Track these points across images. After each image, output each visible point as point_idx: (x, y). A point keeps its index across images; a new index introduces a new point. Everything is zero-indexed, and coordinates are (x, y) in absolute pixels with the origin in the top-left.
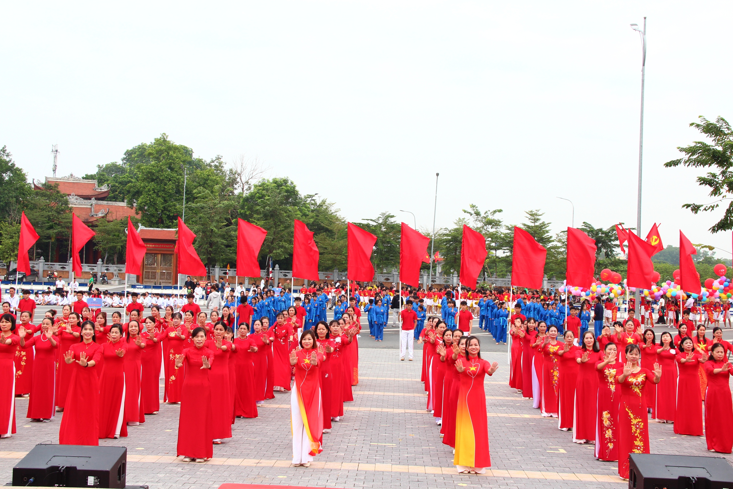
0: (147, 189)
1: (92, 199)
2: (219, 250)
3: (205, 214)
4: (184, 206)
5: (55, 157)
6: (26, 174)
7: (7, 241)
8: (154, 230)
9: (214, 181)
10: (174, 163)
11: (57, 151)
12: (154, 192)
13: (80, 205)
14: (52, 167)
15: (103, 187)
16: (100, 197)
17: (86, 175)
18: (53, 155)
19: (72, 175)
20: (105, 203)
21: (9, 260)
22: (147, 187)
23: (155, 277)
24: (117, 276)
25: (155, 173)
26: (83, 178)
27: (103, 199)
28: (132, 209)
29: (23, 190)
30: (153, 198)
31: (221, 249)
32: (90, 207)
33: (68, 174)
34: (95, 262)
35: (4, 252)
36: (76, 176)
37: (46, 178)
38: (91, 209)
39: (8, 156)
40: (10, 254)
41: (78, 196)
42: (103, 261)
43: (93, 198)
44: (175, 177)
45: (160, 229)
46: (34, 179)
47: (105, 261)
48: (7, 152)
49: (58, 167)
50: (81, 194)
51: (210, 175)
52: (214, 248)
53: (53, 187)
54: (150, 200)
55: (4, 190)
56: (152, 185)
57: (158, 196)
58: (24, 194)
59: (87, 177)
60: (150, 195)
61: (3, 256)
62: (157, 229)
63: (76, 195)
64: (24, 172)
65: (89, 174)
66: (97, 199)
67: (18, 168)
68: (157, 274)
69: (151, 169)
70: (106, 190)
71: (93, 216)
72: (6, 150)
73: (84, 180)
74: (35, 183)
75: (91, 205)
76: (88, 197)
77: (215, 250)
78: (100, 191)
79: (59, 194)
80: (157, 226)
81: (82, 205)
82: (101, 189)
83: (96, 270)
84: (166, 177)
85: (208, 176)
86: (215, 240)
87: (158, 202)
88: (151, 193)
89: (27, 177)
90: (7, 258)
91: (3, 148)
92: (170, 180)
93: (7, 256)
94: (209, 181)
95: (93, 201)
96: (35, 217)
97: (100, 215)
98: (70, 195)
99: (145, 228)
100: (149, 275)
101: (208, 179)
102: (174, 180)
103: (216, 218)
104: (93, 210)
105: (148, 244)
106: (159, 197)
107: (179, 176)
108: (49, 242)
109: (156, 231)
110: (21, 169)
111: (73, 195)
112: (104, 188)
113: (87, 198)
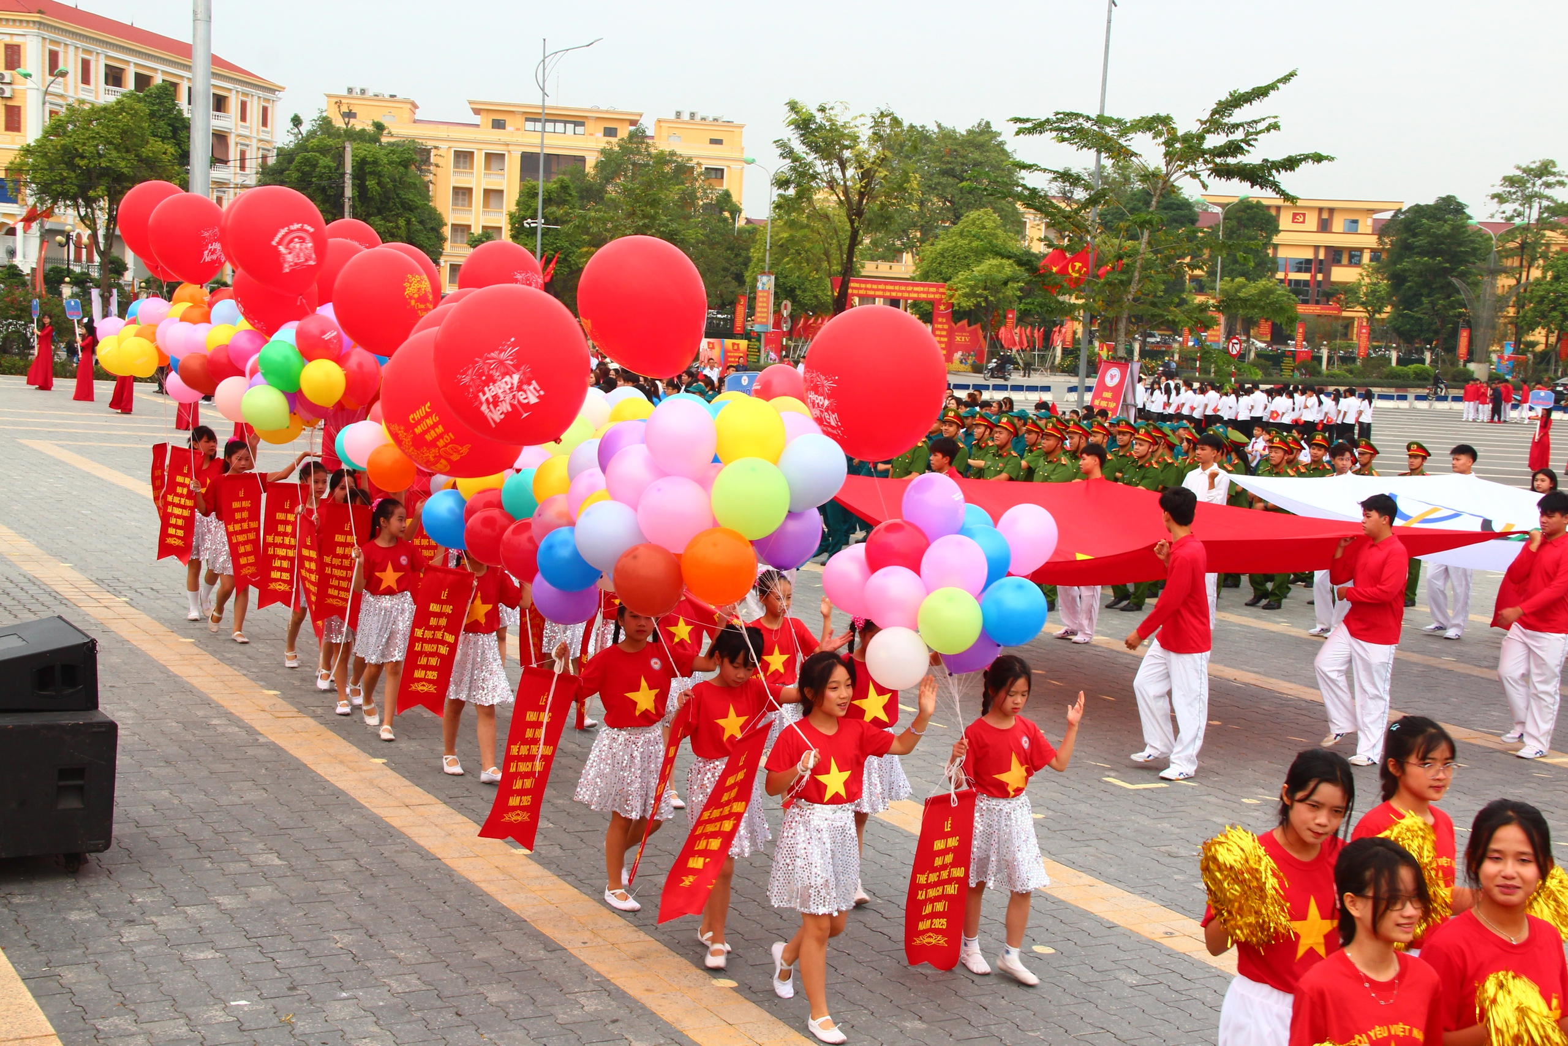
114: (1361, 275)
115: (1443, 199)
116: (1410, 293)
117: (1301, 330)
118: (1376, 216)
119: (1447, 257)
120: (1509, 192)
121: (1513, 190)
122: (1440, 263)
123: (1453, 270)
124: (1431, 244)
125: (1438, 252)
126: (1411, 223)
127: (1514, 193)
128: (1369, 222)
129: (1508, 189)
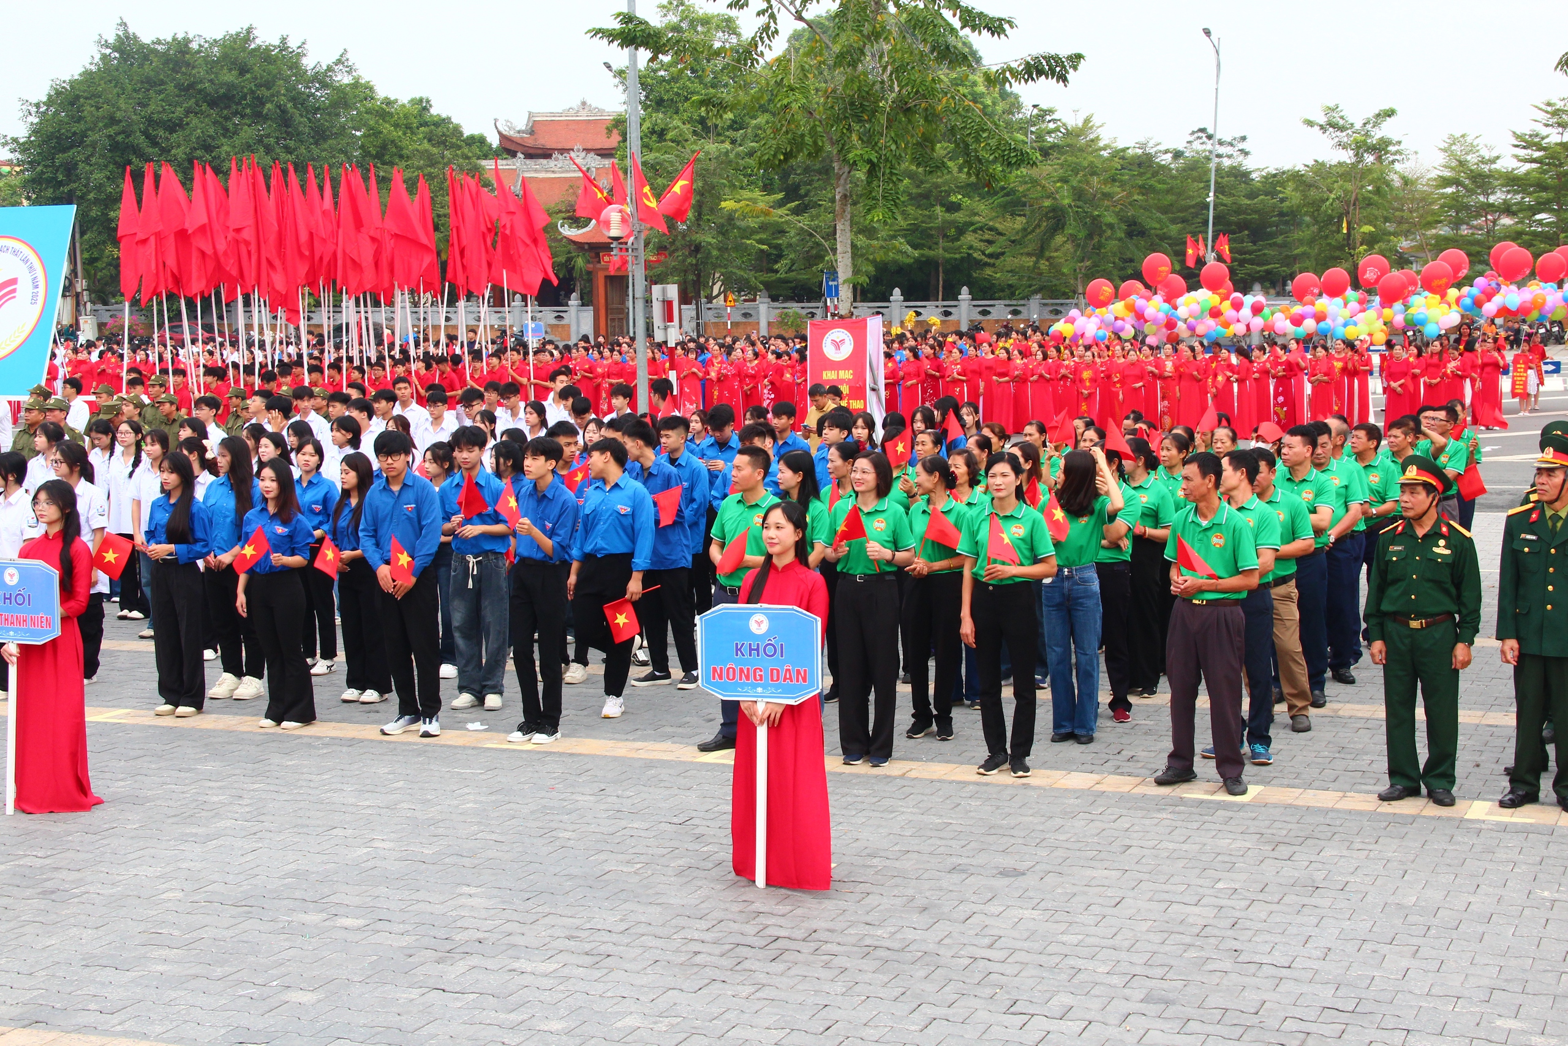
13: (562, 172)
19: (584, 103)
33: (575, 103)
36: (593, 106)
37: (530, 113)
41: (588, 150)
46: (496, 120)
48: (349, 62)
50: (599, 147)
72: (347, 60)
74: (501, 129)
81: (567, 171)
111: (578, 150)
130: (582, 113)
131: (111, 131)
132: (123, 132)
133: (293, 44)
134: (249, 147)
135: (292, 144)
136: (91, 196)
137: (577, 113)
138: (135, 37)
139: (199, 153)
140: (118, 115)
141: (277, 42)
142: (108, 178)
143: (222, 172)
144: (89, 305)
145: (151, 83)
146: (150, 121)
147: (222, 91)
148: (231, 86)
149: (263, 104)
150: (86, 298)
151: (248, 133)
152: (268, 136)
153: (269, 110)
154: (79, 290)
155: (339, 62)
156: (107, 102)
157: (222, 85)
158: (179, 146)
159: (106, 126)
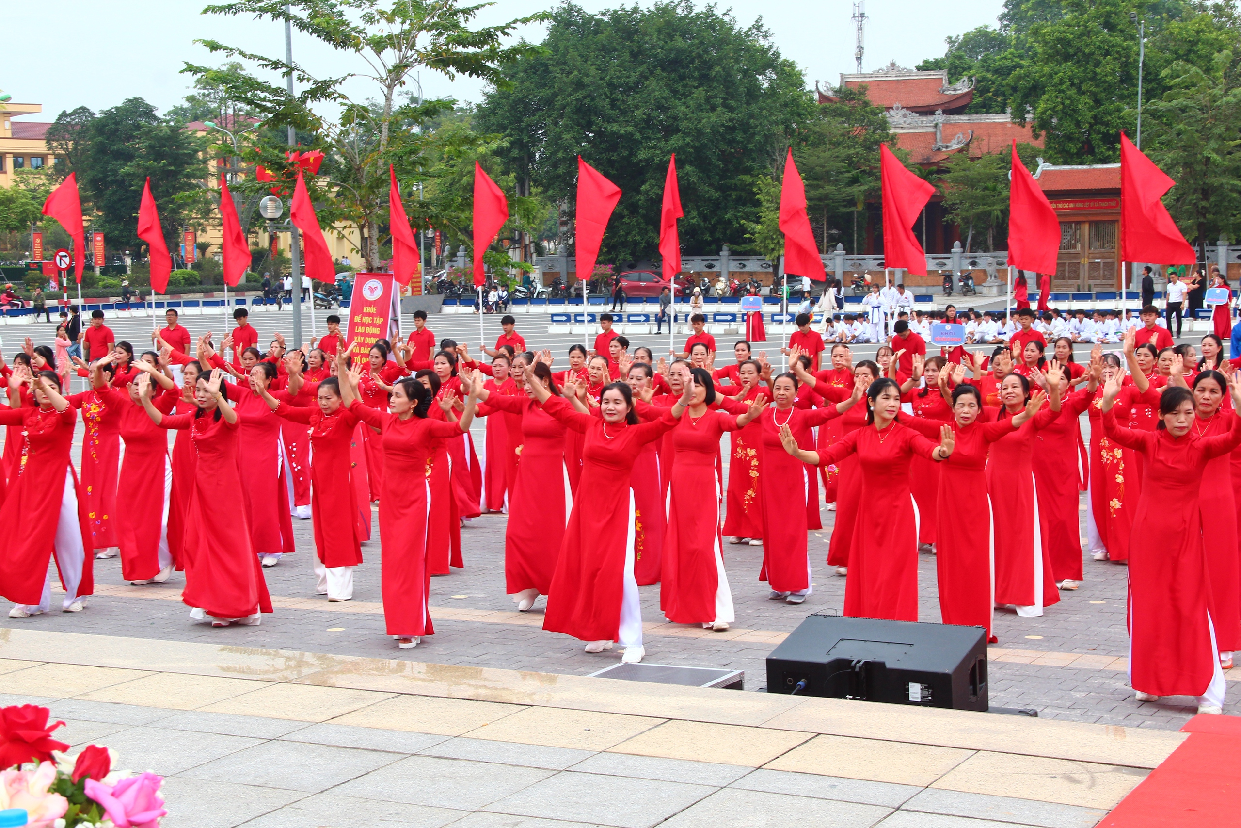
0: (1056, 79)
1: (937, 112)
2: (1226, 203)
3: (1189, 124)
4: (1140, 109)
5: (860, 29)
6: (803, 72)
7: (771, 215)
8: (1072, 171)
9: (1212, 44)
10: (1115, 13)
11: (862, 15)
12: (1072, 85)
13: (911, 128)
14: (854, 51)
15: (958, 85)
16: (953, 106)
17: (926, 62)
18: (855, 25)
19: (893, 65)
20: (963, 118)
21: (776, 254)
22: (1056, 73)
23: (1079, 275)
24: (995, 277)
25: (1073, 40)
26: (919, 68)
27: (959, 111)
28: (1024, 127)
29: (798, 106)
30: (1069, 99)
31: (1230, 201)
32: (932, 130)
34: (948, 249)
35: (766, 238)
36: (902, 67)
37: (842, 75)
38: (935, 134)
39: (765, 37)
40: (778, 242)
41: (908, 108)
42: (963, 246)
43: (939, 111)
44: (1120, 46)
45: (1085, 167)
46: (817, 82)
47: (968, 245)
48: (764, 29)
49: (865, 51)
50: (913, 105)
51: (1202, 31)
52: (1212, 199)
53: (855, 94)
54: (1063, 104)
55: (761, 109)
56: (1068, 68)
57: (1081, 92)
58: (799, 115)
59: (927, 66)
60: (1063, 91)
61: (766, 247)
62: (1080, 167)
63: (903, 108)
64: (799, 67)
65: (931, 59)
66: (948, 112)
67: (788, 61)
68: (1081, 267)
69: (1064, 32)
70: (966, 90)
71: (939, 149)
72: (762, 25)
73: (920, 73)
74: (821, 89)
75: (936, 126)
76: (926, 109)
77: (1216, 205)
78: (953, 93)
79: (868, 109)
80: (1079, 160)
81: (915, 127)
82: (955, 90)
83: (949, 265)
84: (1099, 48)
85: (1198, 32)
86: (1214, 181)
87: (1080, 106)
88: (1064, 87)
89: (805, 78)
90: (773, 250)
91: (757, 21)
92: (1107, 53)
93: (772, 246)
94: (1200, 46)
95: (939, 117)
96: (822, 161)
97: (955, 147)
98: (892, 108)
99: (1053, 168)
100: (1064, 271)
101: (1199, 41)
102: (1118, 52)
103: (1217, 131)
104: (938, 136)
105: (1059, 202)
106: (1084, 93)
107: (1128, 42)
108: (852, 212)
109: (1078, 171)
110: (793, 62)
111: (897, 109)
112: (962, 87)
113: (927, 111)
114: (15, 181)
115: (130, 101)
116: (115, 198)
117: (38, 241)
118: (14, 119)
119: (170, 160)
120: (204, 94)
121: (206, 92)
122: (165, 165)
123: (180, 172)
124: (151, 147)
125: (158, 157)
126: (104, 126)
127: (209, 95)
128: (8, 125)
129: (202, 91)
130: (891, 73)
131: (579, 94)
132: (589, 96)
133: (718, 12)
134: (699, 107)
135: (733, 103)
136: (560, 155)
137: (886, 74)
138: (579, 11)
139: (655, 114)
140: (586, 80)
141: (704, 10)
142: (574, 138)
143: (680, 131)
144: (534, 255)
145: (606, 50)
146: (610, 85)
147: (672, 56)
148: (680, 51)
149: (710, 68)
150: (532, 250)
151: (699, 94)
152: (715, 96)
153: (717, 72)
154: (527, 242)
155: (758, 27)
156: (575, 67)
157: (671, 50)
158: (637, 107)
159: (576, 90)
